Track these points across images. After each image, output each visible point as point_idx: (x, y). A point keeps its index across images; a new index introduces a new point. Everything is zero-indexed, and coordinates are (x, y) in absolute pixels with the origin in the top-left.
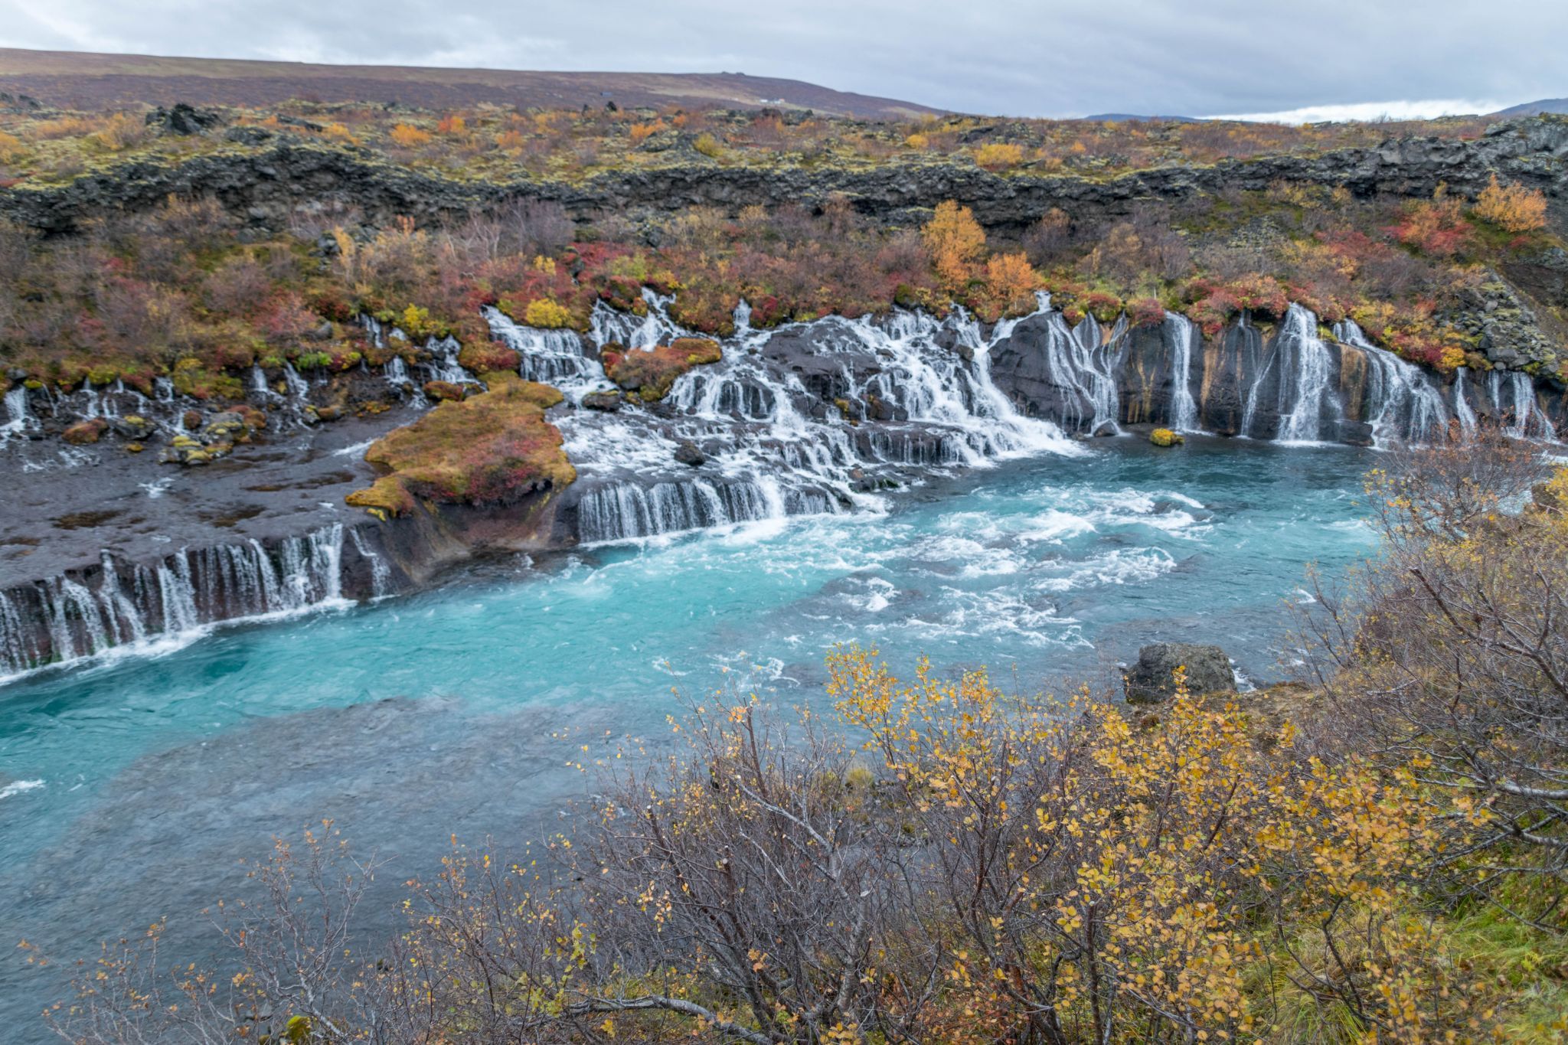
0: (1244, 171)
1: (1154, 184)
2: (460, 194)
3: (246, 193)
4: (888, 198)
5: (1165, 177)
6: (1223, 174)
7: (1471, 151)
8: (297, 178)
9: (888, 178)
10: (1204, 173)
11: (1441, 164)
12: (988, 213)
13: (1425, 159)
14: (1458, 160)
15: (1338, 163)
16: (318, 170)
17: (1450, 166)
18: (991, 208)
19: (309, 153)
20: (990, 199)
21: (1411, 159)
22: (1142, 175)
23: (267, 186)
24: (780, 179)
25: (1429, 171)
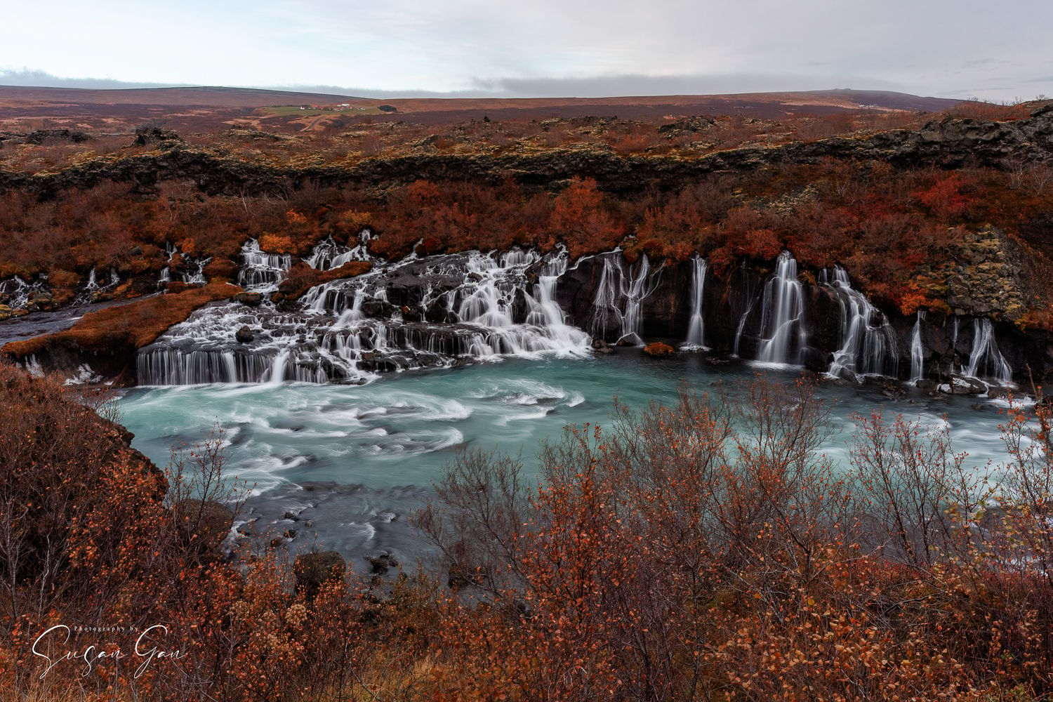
0: (807, 149)
1: (732, 161)
2: (276, 175)
3: (153, 176)
4: (547, 173)
5: (742, 155)
6: (789, 152)
7: (1004, 130)
8: (181, 168)
9: (547, 160)
10: (771, 151)
11: (977, 140)
12: (614, 183)
13: (962, 137)
14: (992, 136)
15: (884, 142)
16: (192, 163)
17: (984, 142)
18: (615, 179)
19: (188, 153)
20: (616, 173)
21: (949, 137)
22: (721, 155)
23: (164, 172)
24: (473, 162)
25: (968, 147)
